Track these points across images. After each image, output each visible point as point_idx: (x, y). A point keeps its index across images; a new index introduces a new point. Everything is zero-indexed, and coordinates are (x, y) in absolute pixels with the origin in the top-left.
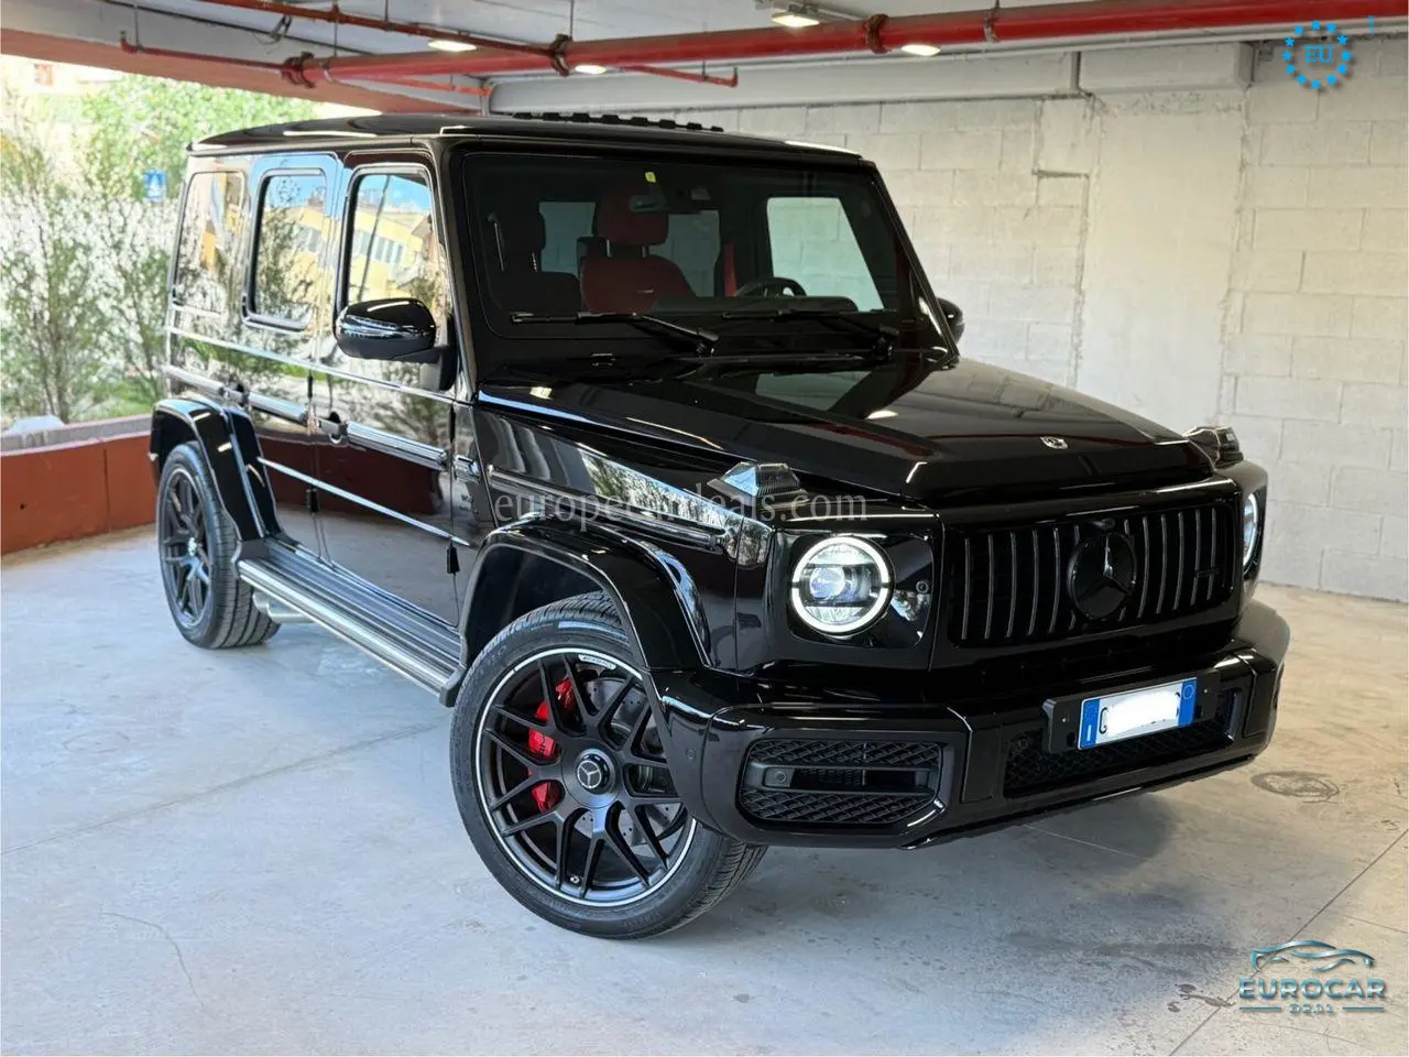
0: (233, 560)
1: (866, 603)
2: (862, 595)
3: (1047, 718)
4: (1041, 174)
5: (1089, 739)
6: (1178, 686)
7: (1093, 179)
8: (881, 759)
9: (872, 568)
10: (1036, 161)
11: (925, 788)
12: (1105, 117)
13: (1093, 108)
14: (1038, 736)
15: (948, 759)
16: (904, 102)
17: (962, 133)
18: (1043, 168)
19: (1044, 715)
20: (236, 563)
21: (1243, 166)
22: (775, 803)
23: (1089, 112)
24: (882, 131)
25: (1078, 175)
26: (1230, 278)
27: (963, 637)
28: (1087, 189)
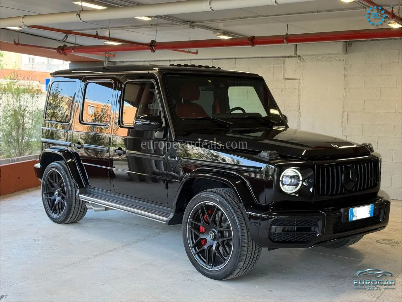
0: (77, 195)
1: (297, 185)
2: (295, 183)
3: (342, 214)
4: (286, 79)
5: (351, 219)
6: (369, 206)
7: (301, 80)
8: (304, 224)
9: (298, 176)
10: (284, 75)
11: (315, 231)
12: (304, 63)
13: (300, 60)
14: (340, 218)
15: (320, 223)
16: (243, 58)
17: (261, 67)
18: (286, 77)
19: (341, 213)
20: (78, 195)
21: (345, 76)
22: (278, 237)
23: (299, 61)
24: (236, 67)
25: (297, 79)
26: (343, 108)
27: (320, 193)
28: (300, 83)
